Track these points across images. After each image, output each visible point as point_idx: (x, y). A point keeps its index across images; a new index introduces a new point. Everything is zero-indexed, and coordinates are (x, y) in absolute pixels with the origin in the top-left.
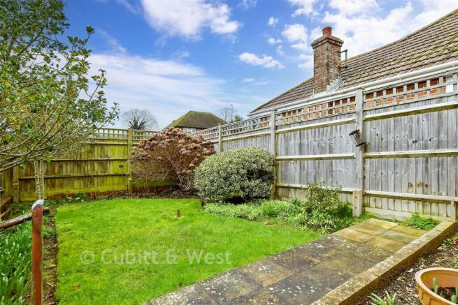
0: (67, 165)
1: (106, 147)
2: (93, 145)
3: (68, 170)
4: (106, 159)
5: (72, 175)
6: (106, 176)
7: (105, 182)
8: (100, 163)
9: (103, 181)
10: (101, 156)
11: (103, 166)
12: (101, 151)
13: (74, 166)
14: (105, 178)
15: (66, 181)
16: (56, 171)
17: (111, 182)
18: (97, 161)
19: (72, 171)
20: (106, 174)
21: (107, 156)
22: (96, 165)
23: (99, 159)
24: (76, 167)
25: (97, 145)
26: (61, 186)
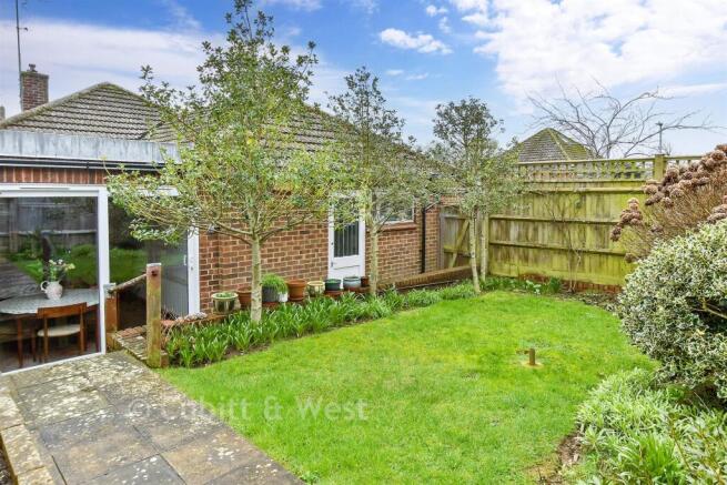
0: (543, 227)
1: (606, 197)
2: (583, 194)
3: (545, 236)
4: (606, 220)
5: (550, 245)
6: (607, 254)
7: (605, 267)
8: (596, 229)
9: (600, 264)
10: (598, 216)
11: (600, 235)
12: (597, 205)
13: (554, 230)
14: (603, 259)
15: (542, 255)
16: (530, 235)
17: (616, 268)
18: (591, 223)
19: (551, 238)
20: (606, 250)
21: (608, 216)
22: (589, 232)
23: (593, 220)
24: (556, 232)
25: (589, 193)
26: (536, 261)
